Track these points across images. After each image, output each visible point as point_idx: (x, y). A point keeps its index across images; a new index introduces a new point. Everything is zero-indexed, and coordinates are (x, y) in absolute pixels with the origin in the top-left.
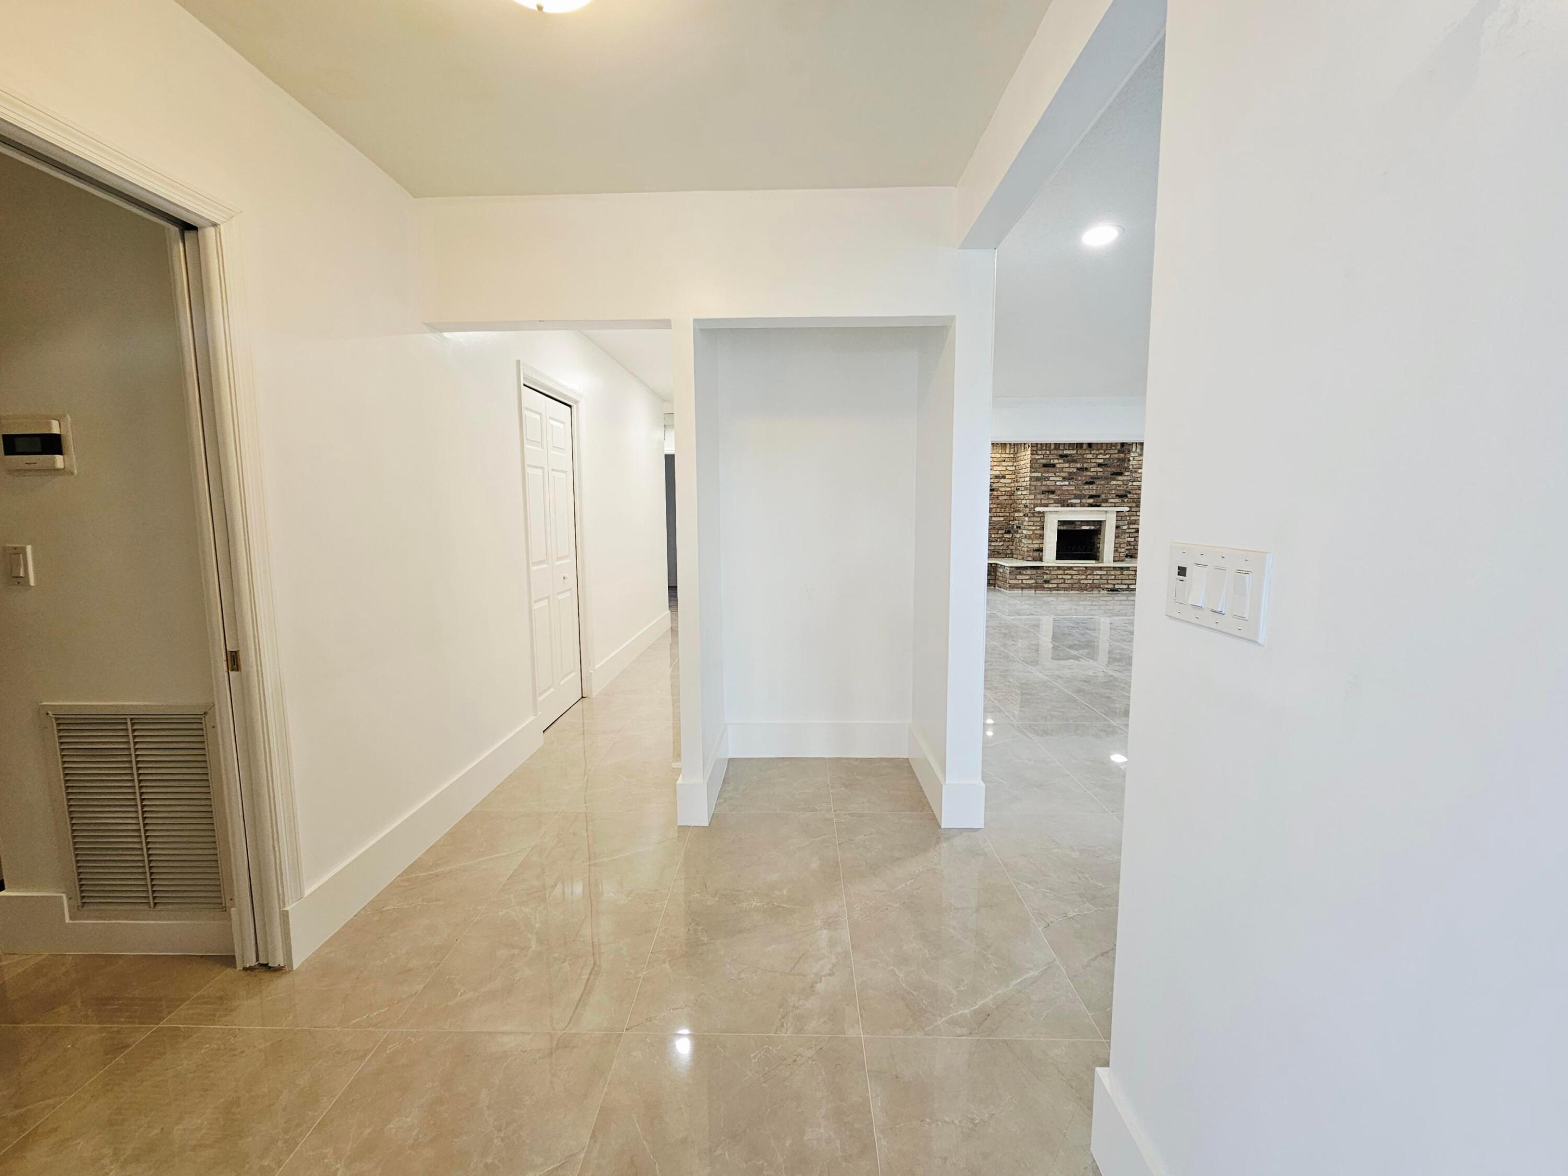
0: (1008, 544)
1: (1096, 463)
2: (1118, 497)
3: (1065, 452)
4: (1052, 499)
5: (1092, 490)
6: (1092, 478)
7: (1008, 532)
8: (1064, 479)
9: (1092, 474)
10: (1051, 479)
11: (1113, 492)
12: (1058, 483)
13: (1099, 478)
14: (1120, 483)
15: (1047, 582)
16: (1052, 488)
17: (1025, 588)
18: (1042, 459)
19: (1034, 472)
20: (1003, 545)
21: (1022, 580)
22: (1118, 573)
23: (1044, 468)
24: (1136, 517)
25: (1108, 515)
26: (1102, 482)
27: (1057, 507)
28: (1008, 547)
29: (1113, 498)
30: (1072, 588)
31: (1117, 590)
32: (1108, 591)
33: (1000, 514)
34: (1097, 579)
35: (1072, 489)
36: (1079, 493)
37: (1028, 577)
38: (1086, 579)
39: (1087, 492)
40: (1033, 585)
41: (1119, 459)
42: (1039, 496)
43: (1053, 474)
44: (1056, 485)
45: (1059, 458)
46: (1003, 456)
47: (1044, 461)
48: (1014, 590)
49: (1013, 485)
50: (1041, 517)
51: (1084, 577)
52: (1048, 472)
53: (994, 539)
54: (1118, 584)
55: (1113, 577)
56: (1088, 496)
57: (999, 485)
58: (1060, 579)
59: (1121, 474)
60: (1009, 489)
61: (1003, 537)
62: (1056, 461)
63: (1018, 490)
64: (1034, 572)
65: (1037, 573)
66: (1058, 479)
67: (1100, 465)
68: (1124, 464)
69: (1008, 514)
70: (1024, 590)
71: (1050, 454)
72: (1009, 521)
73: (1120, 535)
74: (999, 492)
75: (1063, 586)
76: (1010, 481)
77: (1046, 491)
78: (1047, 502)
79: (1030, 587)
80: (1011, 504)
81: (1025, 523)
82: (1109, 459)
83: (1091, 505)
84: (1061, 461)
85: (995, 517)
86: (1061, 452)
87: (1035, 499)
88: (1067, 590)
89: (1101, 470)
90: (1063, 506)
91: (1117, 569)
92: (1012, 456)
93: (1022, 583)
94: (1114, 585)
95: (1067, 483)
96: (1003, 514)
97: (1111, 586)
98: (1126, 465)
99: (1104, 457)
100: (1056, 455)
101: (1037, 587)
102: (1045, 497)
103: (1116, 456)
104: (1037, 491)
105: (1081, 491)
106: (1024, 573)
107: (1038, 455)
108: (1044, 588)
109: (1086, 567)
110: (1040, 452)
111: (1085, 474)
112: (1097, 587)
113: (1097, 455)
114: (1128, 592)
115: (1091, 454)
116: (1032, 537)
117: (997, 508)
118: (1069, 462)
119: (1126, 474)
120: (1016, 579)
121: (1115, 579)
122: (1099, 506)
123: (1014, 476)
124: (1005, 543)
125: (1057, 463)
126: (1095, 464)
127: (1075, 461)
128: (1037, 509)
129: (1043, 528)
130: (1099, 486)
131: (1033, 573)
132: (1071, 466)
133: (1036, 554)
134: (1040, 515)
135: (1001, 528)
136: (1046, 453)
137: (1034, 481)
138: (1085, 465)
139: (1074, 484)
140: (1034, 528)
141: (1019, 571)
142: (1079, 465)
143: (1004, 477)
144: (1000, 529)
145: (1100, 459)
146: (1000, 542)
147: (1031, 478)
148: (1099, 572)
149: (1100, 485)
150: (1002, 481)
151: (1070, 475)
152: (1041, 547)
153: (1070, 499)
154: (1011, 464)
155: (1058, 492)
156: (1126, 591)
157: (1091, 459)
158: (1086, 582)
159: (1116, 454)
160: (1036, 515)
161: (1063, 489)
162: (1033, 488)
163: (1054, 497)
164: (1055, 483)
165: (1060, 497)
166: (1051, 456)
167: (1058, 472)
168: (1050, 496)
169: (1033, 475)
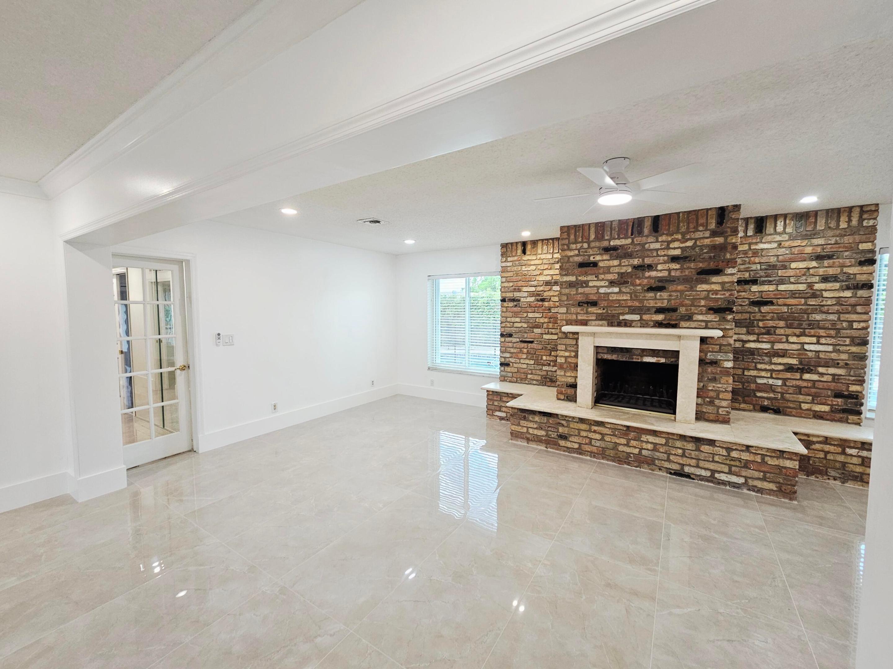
1: (668, 256)
2: (712, 312)
3: (612, 243)
4: (593, 313)
5: (657, 300)
6: (659, 281)
8: (612, 283)
9: (660, 274)
10: (591, 284)
11: (703, 303)
12: (602, 290)
13: (674, 281)
14: (717, 287)
15: (564, 437)
16: (594, 298)
17: (532, 440)
18: (577, 255)
19: (566, 275)
21: (528, 428)
22: (691, 446)
23: (580, 269)
24: (786, 345)
25: (682, 341)
26: (680, 287)
27: (601, 326)
29: (702, 314)
30: (602, 454)
31: (688, 476)
32: (671, 473)
33: (553, 330)
34: (648, 450)
35: (626, 298)
36: (637, 304)
37: (535, 426)
38: (628, 446)
39: (652, 304)
40: (544, 438)
41: (713, 247)
42: (573, 310)
43: (594, 276)
44: (598, 292)
45: (603, 252)
46: (556, 256)
47: (579, 259)
48: (517, 441)
50: (572, 339)
51: (623, 441)
52: (586, 274)
54: (690, 465)
55: (681, 451)
56: (654, 310)
58: (582, 436)
59: (718, 272)
62: (598, 258)
64: (545, 419)
65: (548, 421)
66: (602, 283)
67: (674, 259)
68: (725, 255)
70: (531, 442)
71: (589, 247)
73: (717, 376)
74: (551, 303)
75: (587, 448)
77: (583, 303)
78: (587, 318)
79: (538, 440)
82: (693, 247)
83: (659, 325)
84: (606, 257)
85: (545, 334)
86: (605, 244)
87: (567, 313)
88: (594, 457)
89: (678, 266)
90: (611, 324)
93: (528, 432)
94: (683, 465)
95: (616, 290)
97: (676, 467)
98: (728, 256)
99: (682, 245)
100: (599, 248)
101: (549, 442)
102: (582, 310)
103: (707, 242)
104: (571, 302)
105: (641, 301)
106: (531, 419)
107: (571, 250)
108: (559, 446)
109: (628, 427)
110: (574, 246)
111: (647, 274)
112: (650, 462)
113: (669, 243)
114: (712, 485)
115: (657, 241)
116: (565, 366)
117: (550, 323)
118: (617, 257)
119: (730, 271)
121: (683, 455)
122: (675, 326)
125: (600, 261)
126: (666, 258)
127: (630, 256)
128: (569, 328)
129: (576, 355)
130: (675, 294)
131: (542, 421)
132: (623, 264)
133: (570, 391)
134: (571, 336)
136: (582, 246)
137: (566, 288)
138: (647, 261)
139: (628, 290)
140: (567, 354)
141: (524, 414)
142: (636, 262)
145: (675, 248)
147: (560, 283)
148: (651, 439)
149: (676, 291)
151: (622, 278)
152: (575, 382)
153: (623, 314)
155: (603, 304)
156: (708, 481)
157: (657, 250)
158: (628, 450)
159: (707, 238)
160: (567, 336)
161: (611, 298)
162: (565, 298)
163: (595, 312)
164: (598, 290)
165: (604, 311)
166: (590, 250)
167: (601, 274)
168: (590, 309)
169: (565, 280)
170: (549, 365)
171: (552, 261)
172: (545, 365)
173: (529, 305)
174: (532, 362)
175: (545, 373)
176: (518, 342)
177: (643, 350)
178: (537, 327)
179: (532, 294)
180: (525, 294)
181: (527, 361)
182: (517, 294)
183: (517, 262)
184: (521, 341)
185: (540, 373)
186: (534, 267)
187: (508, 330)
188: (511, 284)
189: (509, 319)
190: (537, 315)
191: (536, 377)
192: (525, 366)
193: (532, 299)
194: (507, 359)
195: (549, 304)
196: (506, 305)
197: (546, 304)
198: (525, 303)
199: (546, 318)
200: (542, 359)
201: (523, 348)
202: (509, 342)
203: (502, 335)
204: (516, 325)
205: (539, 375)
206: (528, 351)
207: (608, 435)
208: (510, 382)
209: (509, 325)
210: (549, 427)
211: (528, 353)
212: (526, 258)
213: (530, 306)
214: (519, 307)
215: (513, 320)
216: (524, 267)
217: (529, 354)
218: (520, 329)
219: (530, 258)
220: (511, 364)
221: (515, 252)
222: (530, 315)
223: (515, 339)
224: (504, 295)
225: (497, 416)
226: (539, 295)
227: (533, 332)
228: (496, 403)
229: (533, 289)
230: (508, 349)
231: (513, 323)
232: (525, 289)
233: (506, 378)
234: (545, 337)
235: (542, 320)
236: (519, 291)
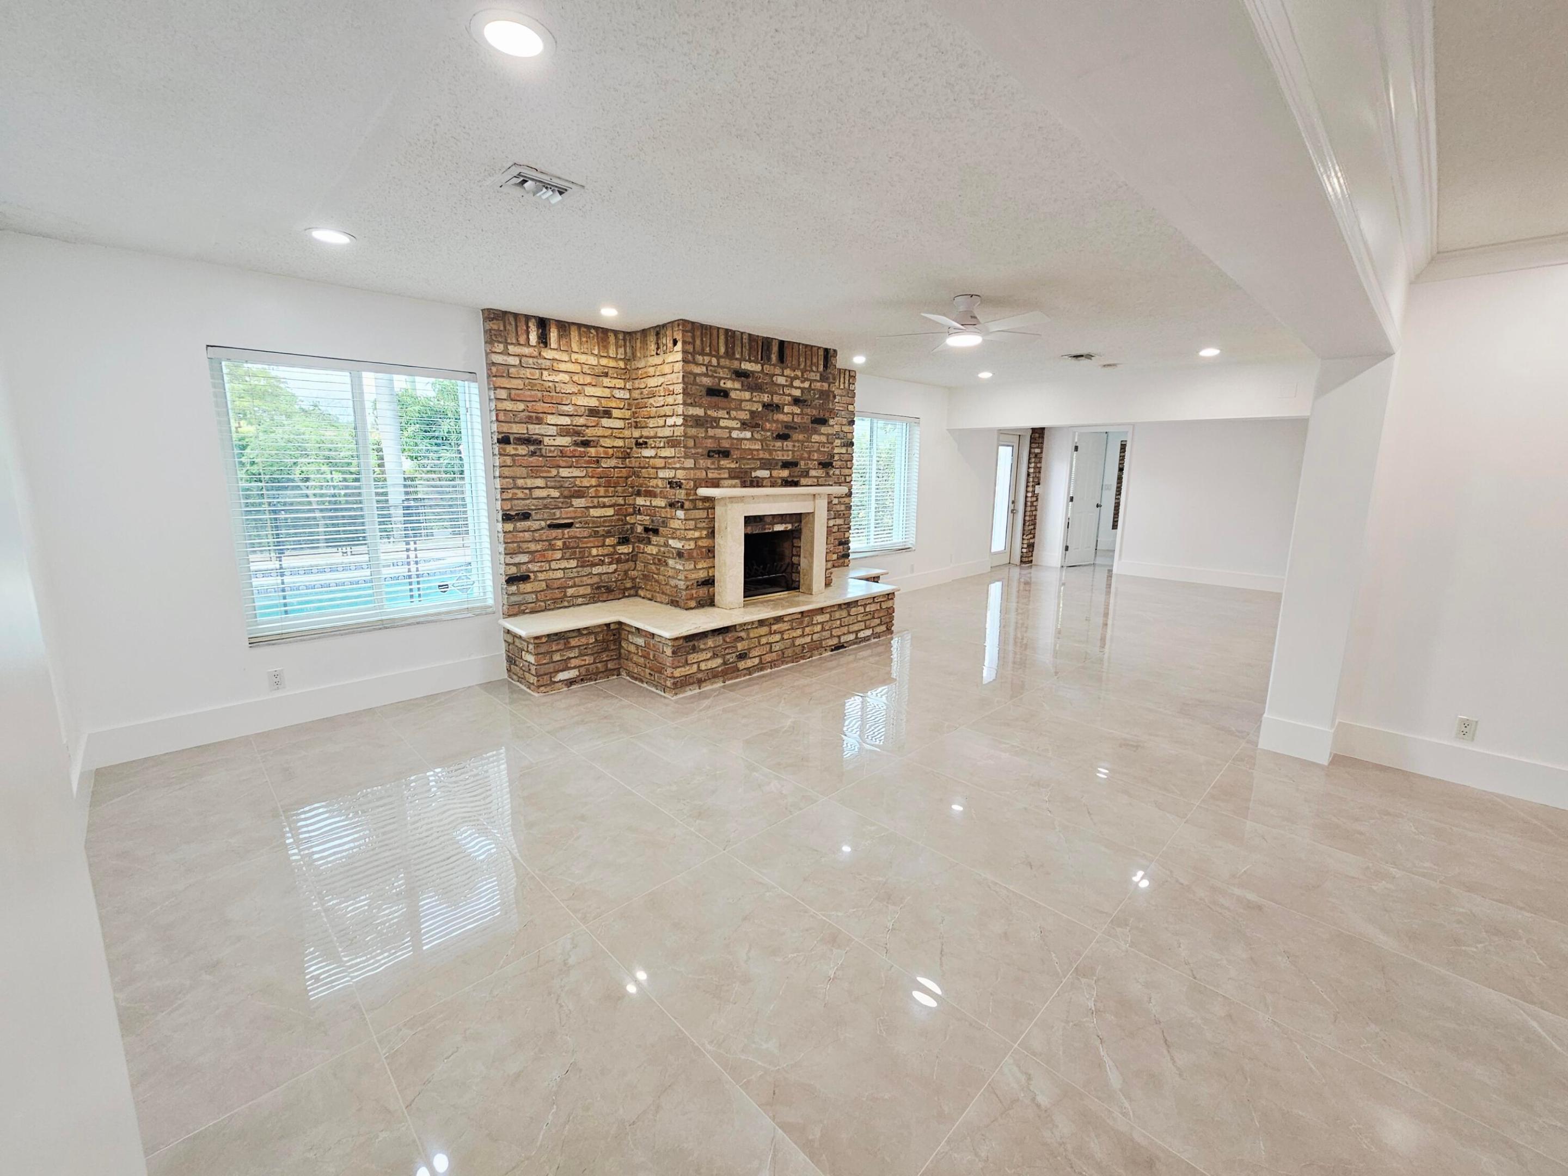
0: (626, 566)
1: (791, 396)
2: (821, 467)
3: (743, 366)
4: (726, 469)
5: (784, 451)
6: (786, 427)
7: (624, 541)
8: (744, 425)
9: (786, 419)
10: (722, 423)
11: (816, 456)
12: (735, 434)
13: (796, 428)
14: (823, 439)
16: (726, 444)
17: (705, 680)
18: (706, 375)
19: (691, 405)
20: (616, 571)
21: (698, 662)
22: (844, 613)
23: (709, 399)
25: (814, 501)
26: (800, 437)
27: (734, 487)
28: (626, 572)
29: (815, 470)
30: (782, 658)
31: (843, 647)
32: (832, 650)
33: (606, 500)
34: (817, 632)
35: (757, 447)
36: (768, 456)
37: (709, 655)
38: (803, 636)
39: (779, 456)
40: (720, 669)
41: (822, 393)
42: (703, 463)
43: (725, 412)
44: (729, 437)
45: (734, 376)
46: (604, 362)
47: (707, 381)
48: (685, 691)
49: (627, 433)
50: (707, 509)
51: (799, 632)
52: (717, 407)
53: (596, 560)
54: (844, 634)
55: (838, 622)
56: (780, 464)
57: (600, 432)
58: (763, 645)
59: (823, 422)
60: (620, 443)
61: (615, 553)
62: (729, 384)
63: (641, 444)
64: (719, 639)
65: (724, 640)
66: (734, 424)
67: (796, 401)
68: (828, 403)
69: (621, 501)
70: (704, 684)
71: (718, 365)
72: (625, 516)
74: (602, 449)
75: (767, 658)
76: (619, 424)
77: (714, 451)
78: (719, 476)
79: (714, 675)
80: (627, 478)
81: (675, 524)
82: (809, 390)
83: (785, 483)
84: (737, 385)
85: (594, 507)
86: (735, 364)
87: (695, 468)
88: (775, 666)
89: (798, 411)
90: (746, 484)
91: (843, 607)
92: (622, 364)
93: (699, 670)
94: (839, 637)
95: (748, 435)
96: (613, 500)
97: (835, 641)
98: (831, 405)
99: (802, 385)
100: (729, 368)
101: (728, 672)
102: (712, 463)
104: (700, 450)
105: (771, 452)
106: (702, 646)
107: (697, 364)
109: (802, 613)
110: (700, 358)
111: (776, 417)
112: (816, 647)
113: (792, 379)
114: (856, 646)
115: (783, 375)
116: (695, 554)
117: (599, 486)
118: (748, 388)
119: (833, 422)
120: (687, 663)
121: (840, 626)
122: (796, 484)
123: (628, 414)
124: (620, 566)
125: (732, 389)
126: (790, 398)
127: (760, 388)
128: (703, 492)
129: (712, 534)
130: (797, 444)
131: (717, 644)
132: (754, 399)
133: (703, 591)
134: (707, 505)
135: (609, 532)
136: (710, 361)
137: (691, 426)
138: (776, 399)
139: (759, 436)
140: (697, 534)
141: (691, 644)
142: (766, 398)
143: (607, 414)
144: (609, 534)
145: (796, 388)
146: (610, 563)
147: (686, 417)
148: (820, 618)
149: (797, 441)
150: (605, 422)
151: (753, 418)
152: (711, 575)
153: (755, 469)
154: (620, 383)
155: (735, 454)
156: (855, 643)
157: (783, 386)
158: (803, 641)
159: (818, 381)
160: (700, 504)
161: (743, 447)
162: (691, 443)
163: (728, 466)
164: (730, 433)
165: (737, 465)
166: (720, 370)
167: (733, 409)
168: (722, 462)
169: (690, 413)
170: (602, 563)
171: (598, 370)
172: (597, 565)
173: (561, 452)
174: (573, 563)
175: (596, 579)
176: (543, 529)
177: (774, 516)
178: (580, 494)
179: (564, 431)
180: (553, 430)
181: (564, 564)
182: (535, 429)
183: (531, 361)
184: (550, 526)
185: (589, 581)
186: (566, 377)
187: (520, 506)
188: (521, 406)
189: (520, 482)
190: (576, 472)
191: (582, 591)
192: (559, 574)
193: (565, 441)
194: (524, 567)
195: (597, 452)
196: (513, 452)
197: (592, 451)
198: (553, 448)
199: (592, 477)
200: (590, 553)
201: (555, 539)
202: (525, 531)
203: (507, 518)
204: (538, 493)
205: (587, 585)
206: (564, 543)
207: (785, 631)
208: (532, 612)
209: (520, 495)
210: (726, 649)
211: (566, 547)
212: (548, 354)
213: (563, 455)
214: (542, 456)
215: (530, 483)
216: (545, 373)
217: (568, 548)
218: (545, 501)
219: (557, 357)
220: (532, 575)
221: (525, 336)
222: (564, 472)
223: (538, 523)
224: (505, 428)
225: (560, 681)
226: (578, 434)
227: (572, 506)
228: (557, 657)
229: (566, 421)
230: (524, 546)
231: (530, 489)
232: (551, 419)
233: (523, 608)
234: (593, 512)
235: (586, 482)
236: (539, 421)
